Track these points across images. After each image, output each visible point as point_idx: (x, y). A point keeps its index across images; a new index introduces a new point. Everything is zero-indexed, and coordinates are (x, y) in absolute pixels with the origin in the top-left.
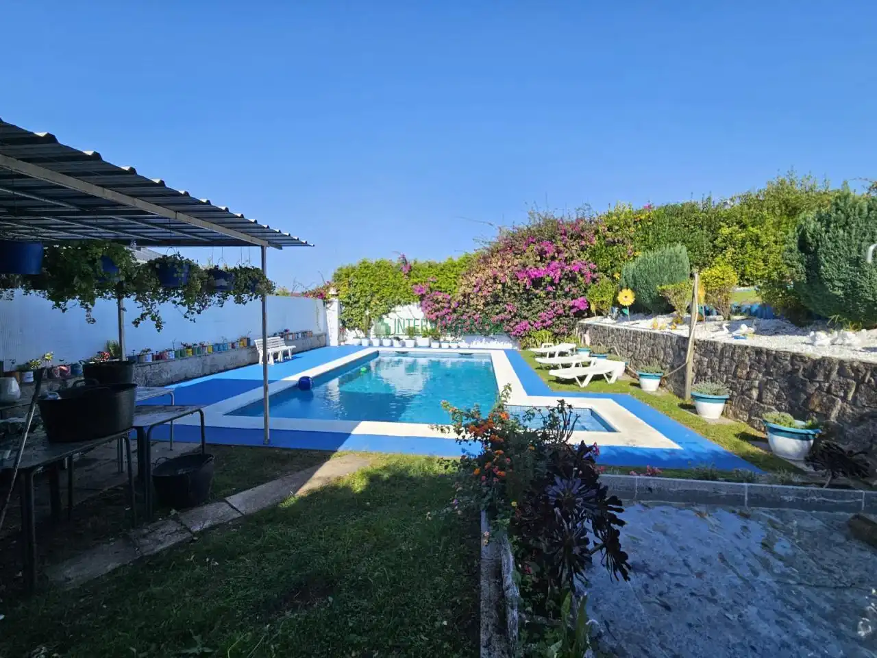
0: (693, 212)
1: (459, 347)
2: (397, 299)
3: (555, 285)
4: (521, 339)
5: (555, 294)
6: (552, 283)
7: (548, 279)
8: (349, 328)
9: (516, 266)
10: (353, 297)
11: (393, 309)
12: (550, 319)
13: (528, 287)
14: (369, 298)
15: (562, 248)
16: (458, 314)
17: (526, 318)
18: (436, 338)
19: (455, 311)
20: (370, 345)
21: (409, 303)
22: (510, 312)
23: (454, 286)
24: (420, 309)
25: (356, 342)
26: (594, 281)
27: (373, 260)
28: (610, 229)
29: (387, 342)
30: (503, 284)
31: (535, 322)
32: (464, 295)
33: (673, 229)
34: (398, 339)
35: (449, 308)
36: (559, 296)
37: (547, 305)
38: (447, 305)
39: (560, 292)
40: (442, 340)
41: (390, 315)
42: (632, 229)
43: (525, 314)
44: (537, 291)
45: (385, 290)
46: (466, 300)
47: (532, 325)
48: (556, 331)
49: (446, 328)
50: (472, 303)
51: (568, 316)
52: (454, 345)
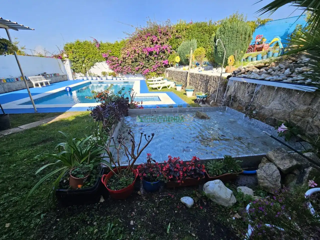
0: (205, 26)
1: (124, 80)
2: (96, 59)
3: (157, 54)
4: (146, 76)
5: (158, 58)
6: (156, 54)
7: (155, 52)
8: (77, 72)
9: (143, 46)
10: (75, 58)
11: (95, 64)
12: (156, 68)
13: (147, 55)
14: (83, 59)
15: (159, 39)
16: (122, 66)
17: (147, 68)
18: (115, 76)
19: (121, 65)
20: (88, 79)
21: (102, 62)
22: (142, 65)
23: (119, 54)
24: (107, 64)
25: (81, 78)
26: (171, 53)
27: (82, 40)
28: (177, 32)
29: (94, 78)
30: (138, 54)
31: (151, 69)
32: (124, 58)
33: (198, 33)
34: (99, 77)
35: (118, 63)
36: (159, 59)
37: (155, 62)
38: (117, 62)
39: (159, 58)
40: (117, 77)
41: (94, 66)
42: (184, 32)
43: (147, 66)
44: (151, 57)
45: (90, 55)
46: (124, 60)
47: (150, 71)
48: (158, 72)
49: (118, 72)
50: (127, 61)
51: (162, 67)
52: (122, 79)
